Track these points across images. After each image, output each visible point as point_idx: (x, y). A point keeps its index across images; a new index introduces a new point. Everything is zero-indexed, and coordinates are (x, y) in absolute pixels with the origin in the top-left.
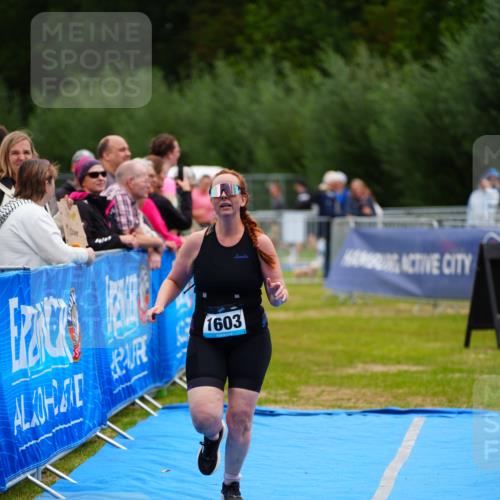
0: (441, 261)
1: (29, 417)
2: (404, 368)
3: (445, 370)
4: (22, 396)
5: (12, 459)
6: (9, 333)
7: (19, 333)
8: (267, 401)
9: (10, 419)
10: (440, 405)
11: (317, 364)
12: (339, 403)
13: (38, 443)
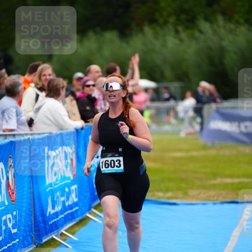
2: (242, 180)
5: (45, 228)
9: (45, 208)
12: (209, 198)
13: (58, 220)
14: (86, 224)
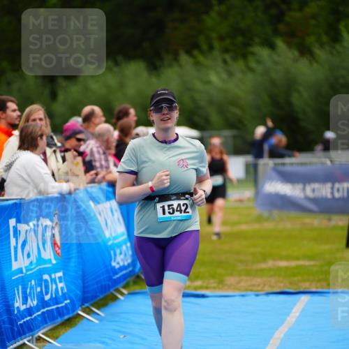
0: (332, 188)
1: (25, 300)
4: (20, 287)
5: (12, 329)
6: (9, 243)
7: (17, 243)
8: (201, 288)
9: (11, 303)
10: (322, 288)
11: (241, 261)
12: (250, 288)
13: (32, 319)
14: (76, 324)
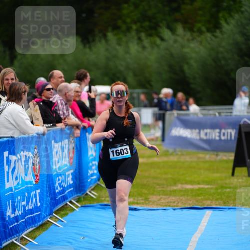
0: (220, 133)
3: (222, 187)
9: (4, 213)
11: (159, 185)
12: (169, 204)
13: (18, 225)
